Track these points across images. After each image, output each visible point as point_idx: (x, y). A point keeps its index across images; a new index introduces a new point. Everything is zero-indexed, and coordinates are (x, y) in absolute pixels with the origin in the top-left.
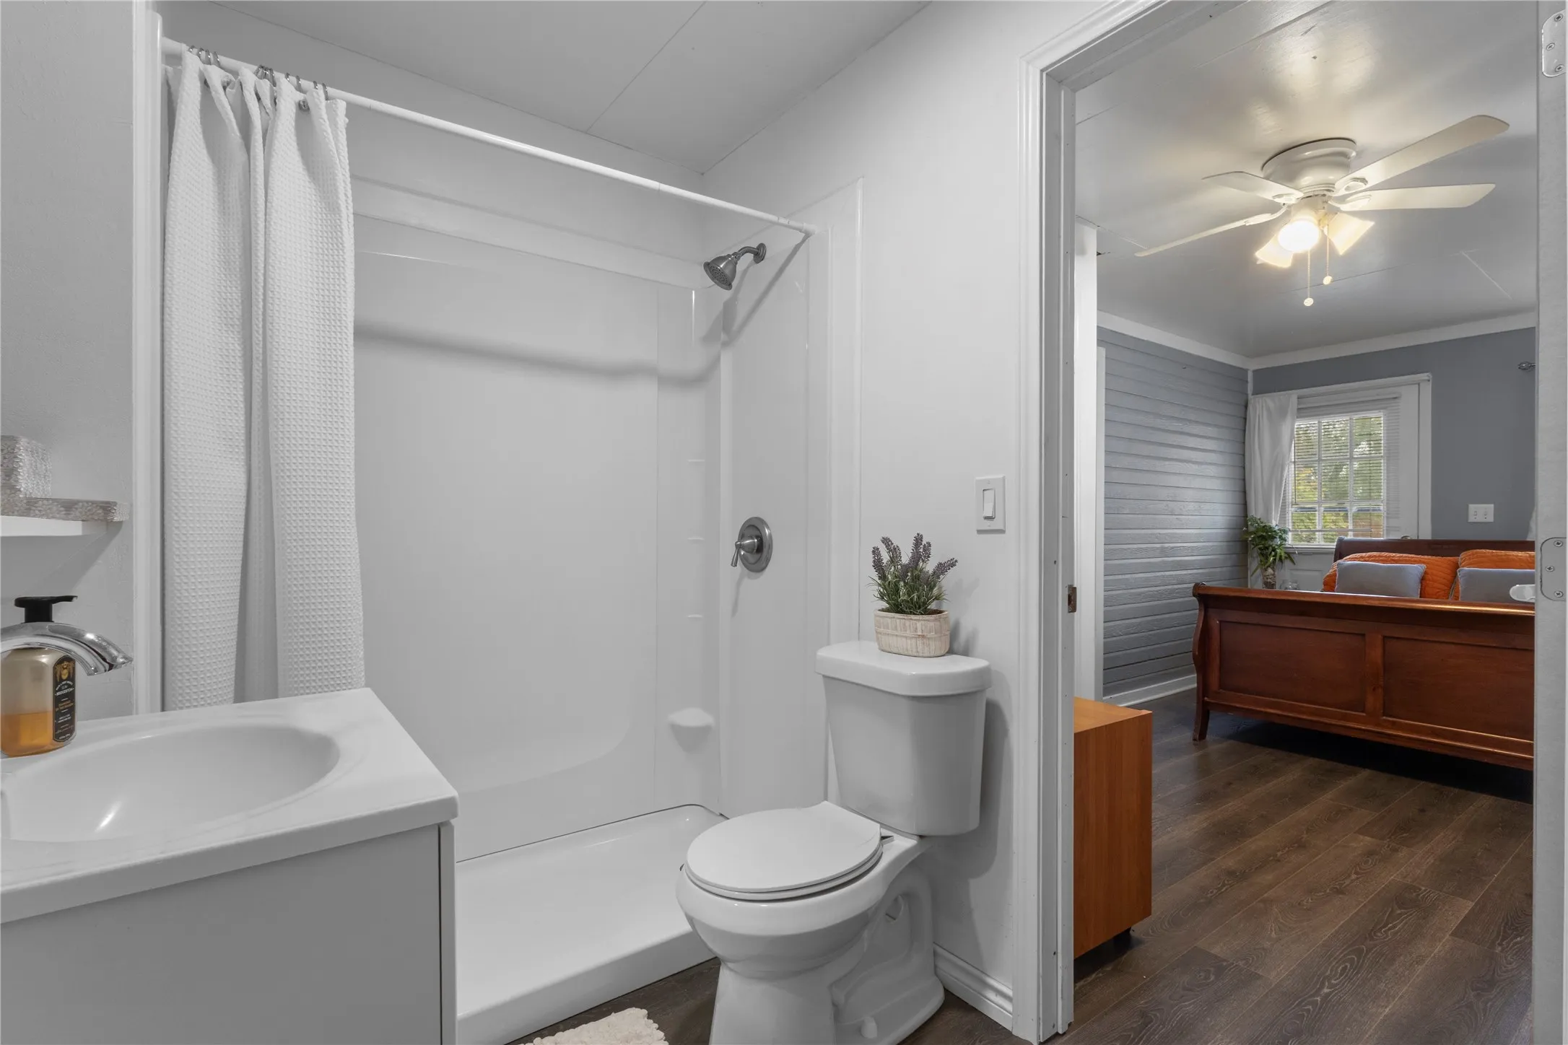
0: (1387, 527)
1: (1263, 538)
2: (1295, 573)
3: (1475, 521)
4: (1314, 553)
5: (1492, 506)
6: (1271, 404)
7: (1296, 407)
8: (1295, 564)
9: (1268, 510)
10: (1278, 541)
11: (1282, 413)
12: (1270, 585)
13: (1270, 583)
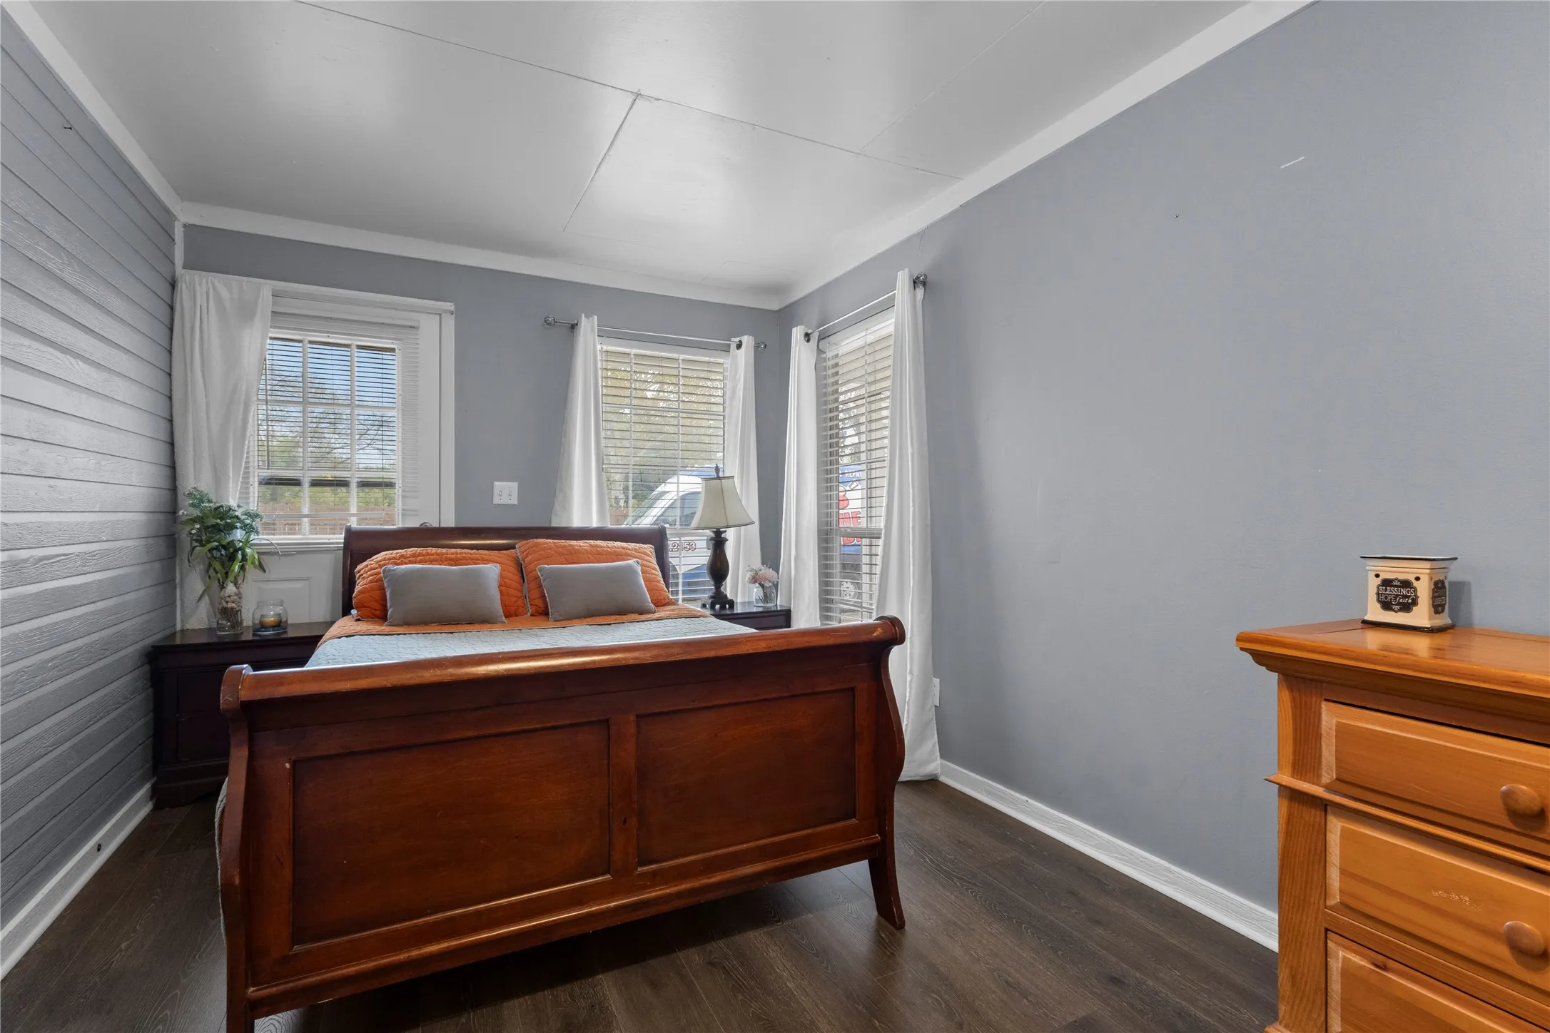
0: (403, 510)
1: (217, 529)
2: (265, 586)
3: (499, 502)
4: (299, 552)
5: (516, 484)
6: (224, 293)
7: (269, 309)
8: (264, 571)
9: (219, 478)
10: (239, 534)
11: (246, 313)
12: (230, 614)
13: (232, 609)
